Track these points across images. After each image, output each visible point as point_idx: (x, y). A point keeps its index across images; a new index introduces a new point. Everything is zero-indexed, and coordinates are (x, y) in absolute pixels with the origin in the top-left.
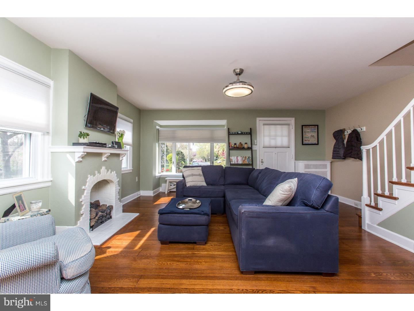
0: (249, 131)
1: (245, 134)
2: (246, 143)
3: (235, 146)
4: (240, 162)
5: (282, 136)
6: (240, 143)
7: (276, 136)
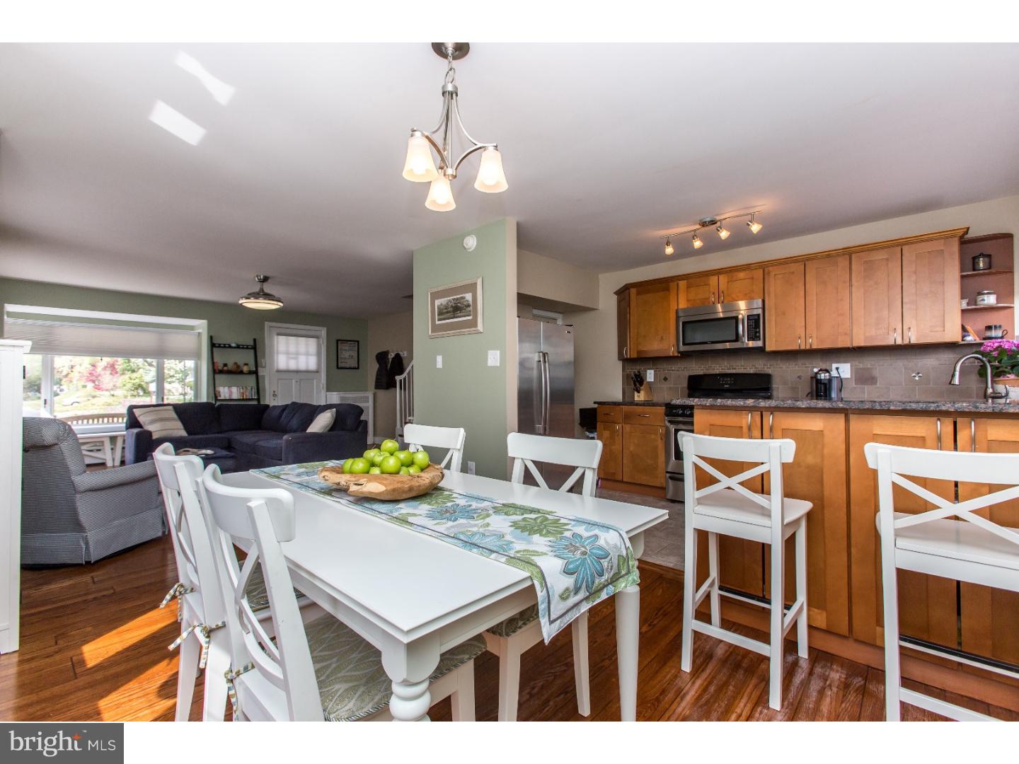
0: (252, 343)
1: (243, 348)
2: (246, 364)
3: (225, 368)
4: (235, 396)
5: (307, 354)
6: (236, 363)
7: (297, 354)
